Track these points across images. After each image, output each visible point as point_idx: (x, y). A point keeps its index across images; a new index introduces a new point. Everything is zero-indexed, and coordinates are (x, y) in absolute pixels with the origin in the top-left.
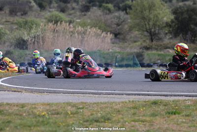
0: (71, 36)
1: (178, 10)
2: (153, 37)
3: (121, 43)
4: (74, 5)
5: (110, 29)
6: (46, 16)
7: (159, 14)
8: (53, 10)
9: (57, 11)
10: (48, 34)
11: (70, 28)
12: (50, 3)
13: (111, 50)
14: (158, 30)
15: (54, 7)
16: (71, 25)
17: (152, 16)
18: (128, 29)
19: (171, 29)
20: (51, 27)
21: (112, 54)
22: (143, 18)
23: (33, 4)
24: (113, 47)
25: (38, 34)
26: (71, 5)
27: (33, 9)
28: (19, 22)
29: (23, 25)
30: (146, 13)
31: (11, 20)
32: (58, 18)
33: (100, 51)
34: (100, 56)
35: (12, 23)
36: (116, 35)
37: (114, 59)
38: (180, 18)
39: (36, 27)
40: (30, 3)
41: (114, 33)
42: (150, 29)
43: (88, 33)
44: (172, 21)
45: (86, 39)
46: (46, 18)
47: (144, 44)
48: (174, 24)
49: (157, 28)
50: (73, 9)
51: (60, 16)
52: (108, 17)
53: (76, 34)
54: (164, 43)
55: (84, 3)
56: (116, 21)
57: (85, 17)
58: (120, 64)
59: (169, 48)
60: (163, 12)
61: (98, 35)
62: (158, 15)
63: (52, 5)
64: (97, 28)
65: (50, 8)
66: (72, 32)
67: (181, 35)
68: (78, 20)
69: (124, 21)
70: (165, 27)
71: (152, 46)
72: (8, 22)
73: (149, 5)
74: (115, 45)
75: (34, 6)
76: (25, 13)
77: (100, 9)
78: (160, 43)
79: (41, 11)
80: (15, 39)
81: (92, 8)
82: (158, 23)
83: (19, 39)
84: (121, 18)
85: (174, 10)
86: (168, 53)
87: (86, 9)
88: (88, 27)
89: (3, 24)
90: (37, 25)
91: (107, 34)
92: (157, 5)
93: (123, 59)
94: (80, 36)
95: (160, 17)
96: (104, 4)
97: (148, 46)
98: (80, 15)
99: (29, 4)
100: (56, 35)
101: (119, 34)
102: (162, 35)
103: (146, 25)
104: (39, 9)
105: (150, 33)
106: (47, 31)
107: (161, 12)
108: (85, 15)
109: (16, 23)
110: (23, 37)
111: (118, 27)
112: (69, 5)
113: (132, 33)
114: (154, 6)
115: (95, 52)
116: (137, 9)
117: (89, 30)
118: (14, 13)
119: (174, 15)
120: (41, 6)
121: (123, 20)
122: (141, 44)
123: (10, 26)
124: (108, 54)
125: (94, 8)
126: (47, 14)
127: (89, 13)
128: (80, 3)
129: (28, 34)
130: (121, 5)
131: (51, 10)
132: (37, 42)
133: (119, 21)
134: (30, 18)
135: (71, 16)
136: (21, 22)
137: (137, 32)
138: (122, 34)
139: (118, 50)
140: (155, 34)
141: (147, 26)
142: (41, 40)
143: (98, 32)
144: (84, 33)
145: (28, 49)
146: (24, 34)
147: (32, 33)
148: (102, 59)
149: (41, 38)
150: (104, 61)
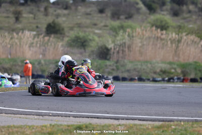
0: (163, 44)
4: (191, 7)
8: (165, 13)
11: (162, 34)
12: (164, 4)
15: (167, 10)
16: (164, 32)
20: (139, 33)
23: (141, 5)
25: (124, 41)
26: (188, 8)
33: (196, 62)
34: (195, 69)
39: (123, 33)
43: (183, 41)
45: (180, 48)
46: (149, 23)
50: (190, 12)
51: (165, 21)
53: (169, 42)
63: (164, 8)
64: (194, 35)
65: (162, 11)
66: (164, 39)
75: (141, 8)
76: (129, 17)
79: (149, 14)
80: (97, 47)
83: (101, 47)
88: (184, 34)
89: (100, 29)
94: (174, 45)
98: (196, 19)
99: (136, 5)
104: (148, 11)
106: (134, 38)
110: (107, 46)
112: (185, 8)
115: (190, 64)
117: (185, 38)
118: (116, 16)
120: (151, 9)
123: (108, 32)
126: (153, 17)
128: (199, 6)
129: (113, 42)
131: (163, 13)
132: (123, 50)
136: (116, 27)
142: (126, 49)
143: (195, 40)
144: (179, 41)
145: (111, 59)
146: (108, 41)
147: (118, 41)
148: (198, 72)
149: (127, 46)
150: (199, 75)
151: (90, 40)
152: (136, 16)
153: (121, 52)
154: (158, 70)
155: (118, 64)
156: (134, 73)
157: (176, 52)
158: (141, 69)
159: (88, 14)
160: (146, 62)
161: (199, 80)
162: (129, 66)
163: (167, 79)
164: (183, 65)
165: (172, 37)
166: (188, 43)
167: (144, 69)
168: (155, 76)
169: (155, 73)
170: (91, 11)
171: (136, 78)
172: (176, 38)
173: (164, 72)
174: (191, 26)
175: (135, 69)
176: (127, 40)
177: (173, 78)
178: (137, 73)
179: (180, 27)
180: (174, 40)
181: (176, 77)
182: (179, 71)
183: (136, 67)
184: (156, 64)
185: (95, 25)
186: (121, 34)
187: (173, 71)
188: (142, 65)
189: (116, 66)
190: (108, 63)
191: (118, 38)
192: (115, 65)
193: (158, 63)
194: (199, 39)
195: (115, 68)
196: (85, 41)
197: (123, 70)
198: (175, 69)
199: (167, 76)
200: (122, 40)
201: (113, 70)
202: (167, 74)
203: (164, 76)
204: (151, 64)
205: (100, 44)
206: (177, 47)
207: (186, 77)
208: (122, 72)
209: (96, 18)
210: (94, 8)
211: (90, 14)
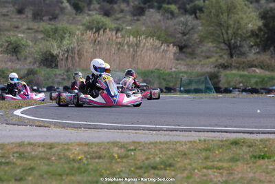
0: (119, 49)
1: (267, 13)
2: (233, 52)
3: (188, 60)
5: (173, 40)
6: (84, 21)
7: (242, 18)
8: (94, 13)
9: (100, 14)
10: (86, 47)
11: (117, 38)
12: (90, 3)
13: (174, 70)
14: (240, 41)
15: (95, 9)
16: (119, 34)
17: (231, 22)
18: (198, 40)
19: (258, 40)
20: (90, 37)
21: (176, 75)
22: (220, 25)
23: (66, 4)
24: (177, 65)
25: (72, 46)
26: (119, 6)
27: (66, 11)
28: (46, 30)
29: (51, 34)
30: (224, 17)
31: (35, 27)
32: (101, 24)
33: (158, 70)
34: (159, 77)
35: (37, 31)
36: (181, 48)
37: (179, 82)
38: (271, 26)
39: (69, 37)
40: (62, 3)
41: (179, 46)
42: (228, 40)
43: (142, 45)
44: (260, 29)
45: (139, 53)
46: (83, 25)
47: (221, 61)
48: (262, 33)
49: (239, 39)
50: (122, 11)
51: (103, 22)
52: (171, 22)
53: (126, 47)
54: (249, 59)
55: (136, 3)
56: (181, 28)
57: (139, 22)
58: (187, 88)
59: (256, 66)
60: (247, 17)
61: (155, 49)
62: (241, 21)
63: (92, 6)
64: (155, 38)
65: (90, 10)
66: (120, 43)
67: (272, 49)
68: (128, 28)
69: (192, 29)
70: (250, 37)
71: (231, 64)
72: (31, 29)
73: (228, 7)
74: (179, 61)
75: (67, 7)
76: (54, 18)
77: (159, 12)
78: (242, 59)
79: (76, 14)
81: (147, 10)
82: (240, 32)
83: (45, 54)
84: (189, 24)
85: (262, 14)
86: (253, 74)
87: (139, 12)
88: (143, 37)
89: (24, 33)
90: (71, 34)
91: (168, 46)
92: (239, 7)
93: (190, 82)
94: (131, 49)
95: (243, 23)
96: (165, 6)
97: (226, 64)
98: (131, 20)
99: (60, 4)
100: (98, 48)
101: (185, 46)
102: (246, 49)
103: (222, 34)
104: (74, 11)
105: (229, 45)
106: (84, 43)
107: (244, 16)
108: (138, 20)
109: (42, 32)
110: (52, 51)
111: (185, 38)
112: (116, 6)
113: (204, 45)
114: (235, 8)
115: (152, 72)
116: (211, 12)
117: (144, 41)
118: (39, 18)
119: (263, 21)
120: (77, 8)
121: (191, 27)
122: (217, 60)
123: (33, 35)
124: (170, 74)
125: (151, 10)
126: (85, 18)
127: (144, 17)
128: (132, 4)
129: (59, 47)
130: (188, 7)
131: (91, 13)
132: (72, 57)
133: (185, 28)
134: (61, 24)
135: (118, 22)
136: (50, 30)
137: (210, 44)
138: (190, 47)
139: (183, 68)
140: (236, 47)
141: (225, 36)
142: (76, 54)
143: (156, 44)
144: (137, 45)
145: (59, 67)
146: (53, 46)
147: (64, 45)
148: (162, 81)
149: (76, 52)
150: (164, 84)
153: (70, 59)
155: (69, 73)
157: (133, 59)
159: (4, 15)
164: (145, 72)
165: (130, 41)
170: (8, 12)
172: (134, 42)
176: (75, 44)
180: (132, 44)
182: (140, 80)
185: (17, 27)
189: (67, 76)
190: (57, 71)
192: (66, 73)
195: (65, 77)
196: (17, 47)
200: (70, 44)
201: (64, 79)
209: (14, 20)
211: (7, 15)
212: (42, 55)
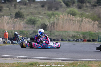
0: (74, 23)
4: (88, 4)
6: (67, 11)
12: (74, 3)
13: (97, 32)
15: (75, 6)
20: (62, 17)
21: (97, 34)
23: (63, 3)
24: (98, 30)
25: (54, 21)
26: (86, 5)
33: (90, 32)
34: (90, 35)
37: (98, 37)
40: (61, 3)
43: (83, 21)
50: (87, 7)
51: (75, 11)
53: (77, 22)
64: (89, 18)
65: (73, 6)
66: (74, 20)
75: (63, 5)
76: (57, 9)
79: (67, 8)
80: (41, 24)
83: (43, 24)
88: (84, 18)
89: (42, 15)
94: (79, 23)
98: (90, 10)
99: (60, 3)
104: (66, 6)
106: (59, 20)
110: (46, 23)
112: (84, 5)
115: (87, 33)
118: (50, 9)
123: (46, 16)
124: (94, 34)
126: (69, 9)
128: (92, 4)
129: (49, 22)
131: (73, 7)
135: (83, 11)
136: (50, 14)
142: (55, 25)
143: (90, 21)
144: (82, 21)
145: (48, 30)
146: (46, 21)
147: (51, 21)
148: (91, 37)
149: (55, 24)
150: (92, 38)
151: (37, 21)
152: (60, 9)
153: (52, 26)
154: (71, 36)
155: (51, 33)
156: (59, 37)
157: (80, 26)
158: (62, 35)
159: (36, 8)
160: (65, 31)
161: (92, 41)
162: (57, 34)
163: (75, 40)
164: (84, 33)
165: (78, 19)
166: (86, 22)
167: (64, 35)
168: (69, 38)
169: (69, 37)
170: (37, 6)
171: (60, 39)
172: (80, 19)
173: (74, 36)
174: (87, 14)
175: (59, 35)
176: (55, 20)
177: (78, 40)
178: (60, 37)
179: (82, 14)
180: (79, 21)
181: (80, 39)
182: (81, 36)
183: (60, 34)
184: (70, 33)
185: (40, 13)
186: (53, 18)
187: (78, 36)
188: (63, 33)
189: (50, 34)
190: (46, 32)
191: (51, 20)
192: (50, 33)
193: (71, 32)
194: (92, 20)
195: (49, 34)
196: (35, 21)
197: (54, 35)
198: (79, 35)
199: (76, 39)
202: (76, 38)
203: (74, 39)
204: (67, 32)
205: (42, 23)
206: (81, 24)
207: (85, 39)
208: (53, 37)
209: (40, 10)
210: (39, 5)
211: (37, 8)
212: (41, 25)
